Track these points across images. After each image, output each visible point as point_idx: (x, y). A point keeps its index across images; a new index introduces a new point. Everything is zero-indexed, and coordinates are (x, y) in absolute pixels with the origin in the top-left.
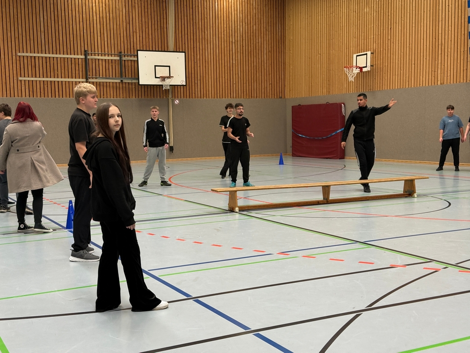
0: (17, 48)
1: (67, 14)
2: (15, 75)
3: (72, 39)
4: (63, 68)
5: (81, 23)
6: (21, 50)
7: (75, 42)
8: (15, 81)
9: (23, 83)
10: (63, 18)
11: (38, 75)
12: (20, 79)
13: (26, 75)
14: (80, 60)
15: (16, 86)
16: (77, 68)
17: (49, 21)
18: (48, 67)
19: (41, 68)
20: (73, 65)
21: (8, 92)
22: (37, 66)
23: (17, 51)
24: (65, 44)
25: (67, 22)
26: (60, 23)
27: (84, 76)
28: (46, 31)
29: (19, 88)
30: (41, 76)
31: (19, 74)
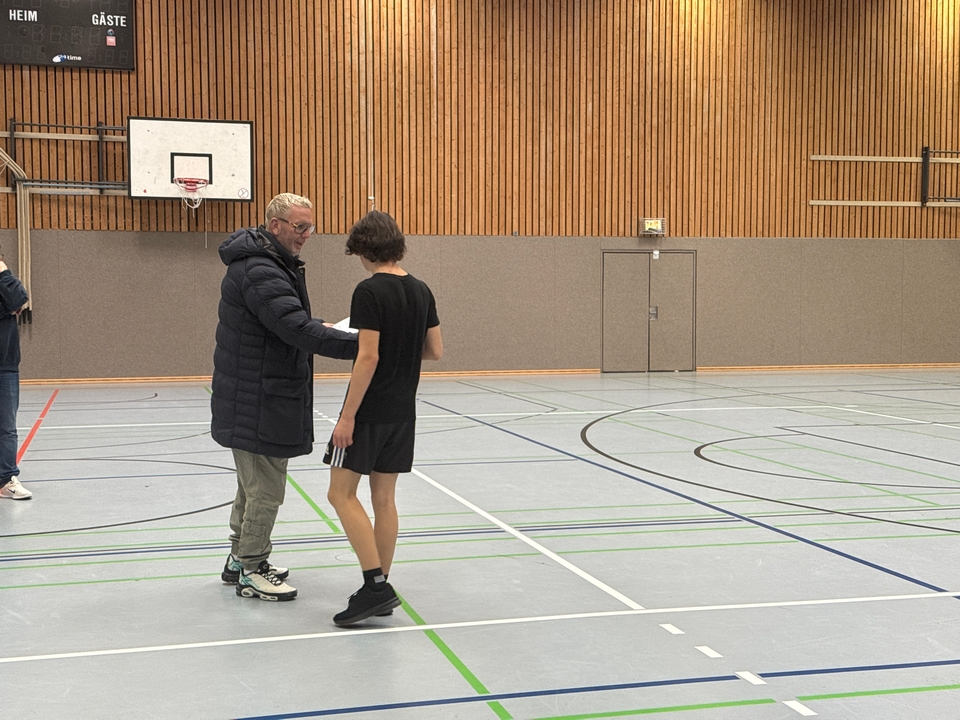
0: (810, 147)
1: (897, 80)
2: (803, 196)
3: (902, 127)
4: (883, 182)
5: (921, 96)
6: (817, 151)
7: (908, 132)
8: (803, 207)
9: (815, 210)
10: (891, 88)
11: (840, 197)
12: (812, 202)
13: (822, 196)
14: (914, 166)
15: (803, 217)
16: (908, 182)
17: (866, 94)
18: (859, 181)
19: (847, 183)
20: (902, 176)
21: (790, 228)
22: (841, 178)
23: (810, 152)
24: (890, 137)
25: (897, 95)
26: (885, 98)
27: (919, 198)
28: (860, 113)
29: (809, 220)
30: (846, 198)
31: (810, 193)
